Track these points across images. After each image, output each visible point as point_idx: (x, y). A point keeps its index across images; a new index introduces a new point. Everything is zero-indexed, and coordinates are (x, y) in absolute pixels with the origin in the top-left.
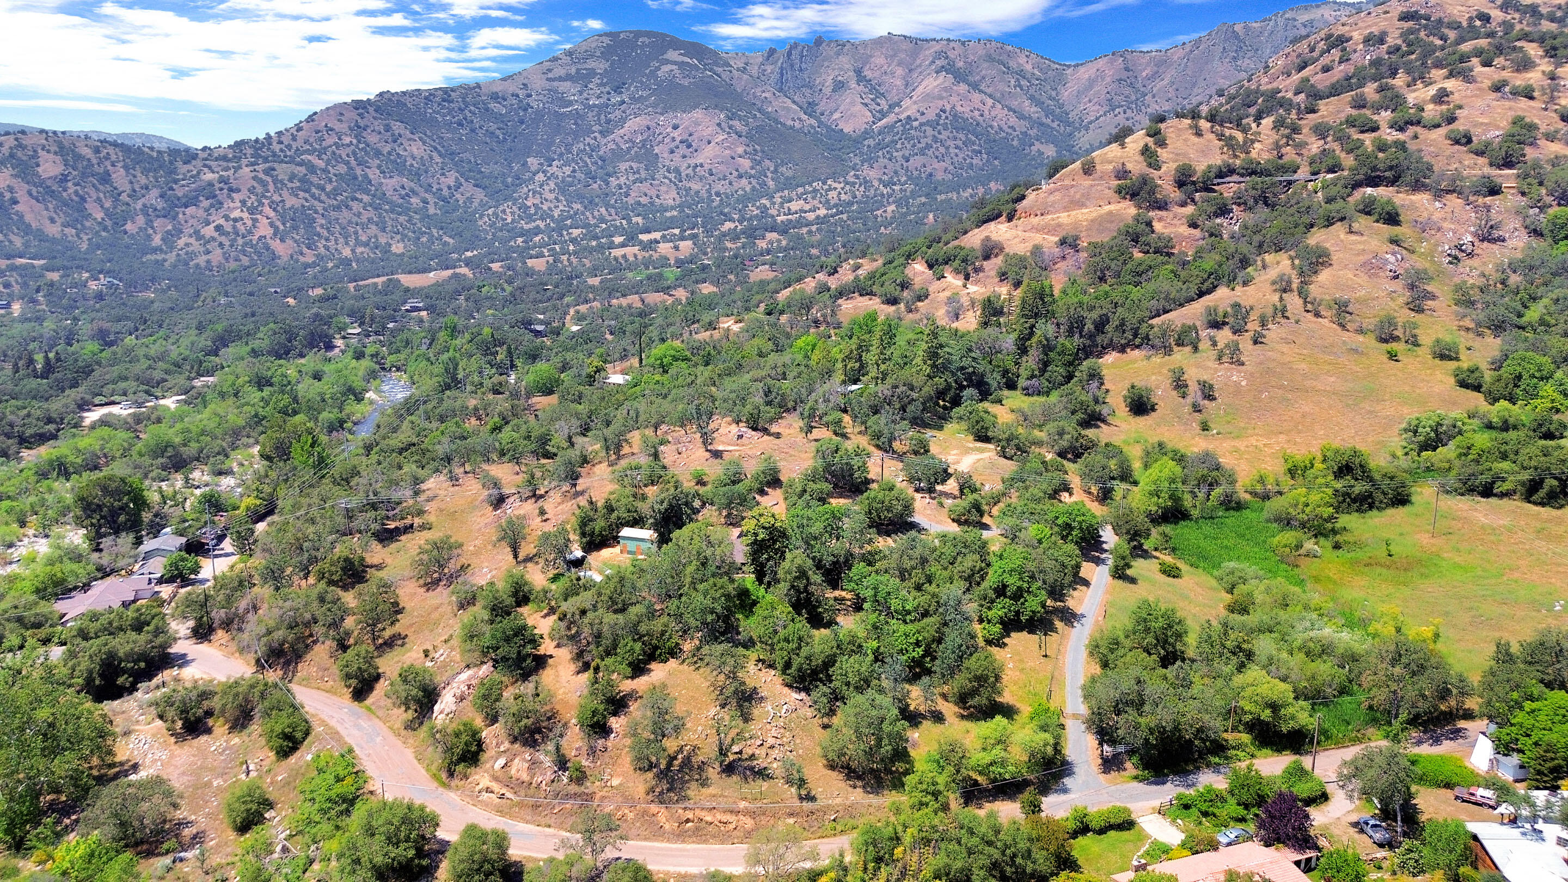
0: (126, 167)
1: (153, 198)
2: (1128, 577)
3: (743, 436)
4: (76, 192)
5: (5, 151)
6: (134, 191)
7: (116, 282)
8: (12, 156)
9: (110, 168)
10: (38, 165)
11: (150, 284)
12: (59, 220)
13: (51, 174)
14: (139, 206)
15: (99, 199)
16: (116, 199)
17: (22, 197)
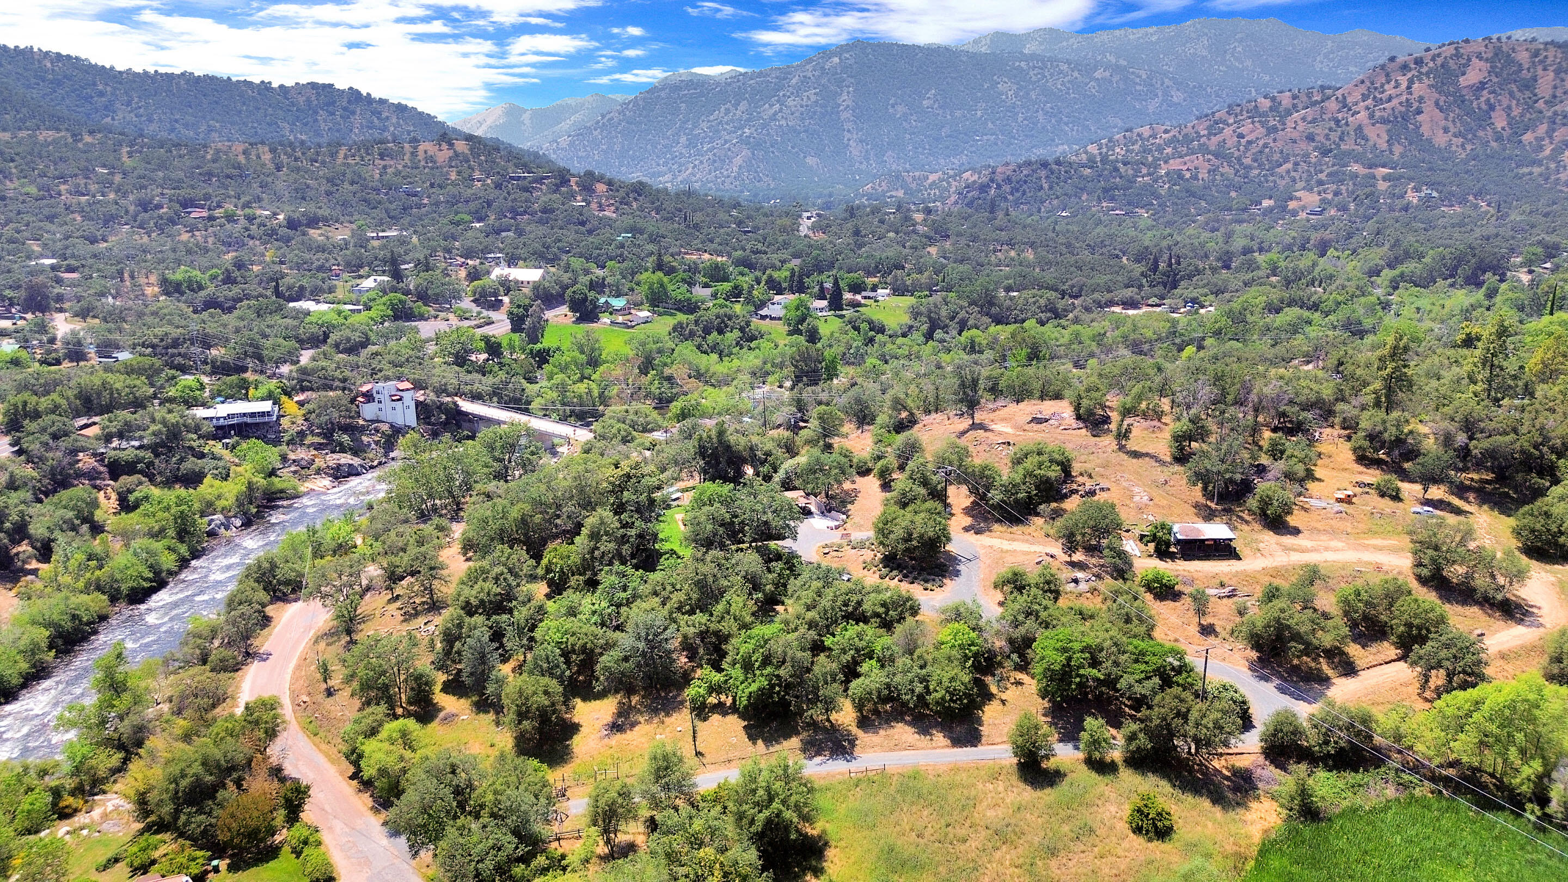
0: (1557, 72)
2: (1046, 772)
3: (1047, 420)
4: (1488, 100)
5: (1439, 61)
6: (1554, 97)
7: (1435, 194)
8: (1442, 66)
9: (1540, 72)
10: (1464, 74)
11: (1471, 198)
12: (1452, 130)
13: (1471, 83)
14: (1550, 114)
15: (1509, 107)
16: (1529, 107)
17: (1429, 107)
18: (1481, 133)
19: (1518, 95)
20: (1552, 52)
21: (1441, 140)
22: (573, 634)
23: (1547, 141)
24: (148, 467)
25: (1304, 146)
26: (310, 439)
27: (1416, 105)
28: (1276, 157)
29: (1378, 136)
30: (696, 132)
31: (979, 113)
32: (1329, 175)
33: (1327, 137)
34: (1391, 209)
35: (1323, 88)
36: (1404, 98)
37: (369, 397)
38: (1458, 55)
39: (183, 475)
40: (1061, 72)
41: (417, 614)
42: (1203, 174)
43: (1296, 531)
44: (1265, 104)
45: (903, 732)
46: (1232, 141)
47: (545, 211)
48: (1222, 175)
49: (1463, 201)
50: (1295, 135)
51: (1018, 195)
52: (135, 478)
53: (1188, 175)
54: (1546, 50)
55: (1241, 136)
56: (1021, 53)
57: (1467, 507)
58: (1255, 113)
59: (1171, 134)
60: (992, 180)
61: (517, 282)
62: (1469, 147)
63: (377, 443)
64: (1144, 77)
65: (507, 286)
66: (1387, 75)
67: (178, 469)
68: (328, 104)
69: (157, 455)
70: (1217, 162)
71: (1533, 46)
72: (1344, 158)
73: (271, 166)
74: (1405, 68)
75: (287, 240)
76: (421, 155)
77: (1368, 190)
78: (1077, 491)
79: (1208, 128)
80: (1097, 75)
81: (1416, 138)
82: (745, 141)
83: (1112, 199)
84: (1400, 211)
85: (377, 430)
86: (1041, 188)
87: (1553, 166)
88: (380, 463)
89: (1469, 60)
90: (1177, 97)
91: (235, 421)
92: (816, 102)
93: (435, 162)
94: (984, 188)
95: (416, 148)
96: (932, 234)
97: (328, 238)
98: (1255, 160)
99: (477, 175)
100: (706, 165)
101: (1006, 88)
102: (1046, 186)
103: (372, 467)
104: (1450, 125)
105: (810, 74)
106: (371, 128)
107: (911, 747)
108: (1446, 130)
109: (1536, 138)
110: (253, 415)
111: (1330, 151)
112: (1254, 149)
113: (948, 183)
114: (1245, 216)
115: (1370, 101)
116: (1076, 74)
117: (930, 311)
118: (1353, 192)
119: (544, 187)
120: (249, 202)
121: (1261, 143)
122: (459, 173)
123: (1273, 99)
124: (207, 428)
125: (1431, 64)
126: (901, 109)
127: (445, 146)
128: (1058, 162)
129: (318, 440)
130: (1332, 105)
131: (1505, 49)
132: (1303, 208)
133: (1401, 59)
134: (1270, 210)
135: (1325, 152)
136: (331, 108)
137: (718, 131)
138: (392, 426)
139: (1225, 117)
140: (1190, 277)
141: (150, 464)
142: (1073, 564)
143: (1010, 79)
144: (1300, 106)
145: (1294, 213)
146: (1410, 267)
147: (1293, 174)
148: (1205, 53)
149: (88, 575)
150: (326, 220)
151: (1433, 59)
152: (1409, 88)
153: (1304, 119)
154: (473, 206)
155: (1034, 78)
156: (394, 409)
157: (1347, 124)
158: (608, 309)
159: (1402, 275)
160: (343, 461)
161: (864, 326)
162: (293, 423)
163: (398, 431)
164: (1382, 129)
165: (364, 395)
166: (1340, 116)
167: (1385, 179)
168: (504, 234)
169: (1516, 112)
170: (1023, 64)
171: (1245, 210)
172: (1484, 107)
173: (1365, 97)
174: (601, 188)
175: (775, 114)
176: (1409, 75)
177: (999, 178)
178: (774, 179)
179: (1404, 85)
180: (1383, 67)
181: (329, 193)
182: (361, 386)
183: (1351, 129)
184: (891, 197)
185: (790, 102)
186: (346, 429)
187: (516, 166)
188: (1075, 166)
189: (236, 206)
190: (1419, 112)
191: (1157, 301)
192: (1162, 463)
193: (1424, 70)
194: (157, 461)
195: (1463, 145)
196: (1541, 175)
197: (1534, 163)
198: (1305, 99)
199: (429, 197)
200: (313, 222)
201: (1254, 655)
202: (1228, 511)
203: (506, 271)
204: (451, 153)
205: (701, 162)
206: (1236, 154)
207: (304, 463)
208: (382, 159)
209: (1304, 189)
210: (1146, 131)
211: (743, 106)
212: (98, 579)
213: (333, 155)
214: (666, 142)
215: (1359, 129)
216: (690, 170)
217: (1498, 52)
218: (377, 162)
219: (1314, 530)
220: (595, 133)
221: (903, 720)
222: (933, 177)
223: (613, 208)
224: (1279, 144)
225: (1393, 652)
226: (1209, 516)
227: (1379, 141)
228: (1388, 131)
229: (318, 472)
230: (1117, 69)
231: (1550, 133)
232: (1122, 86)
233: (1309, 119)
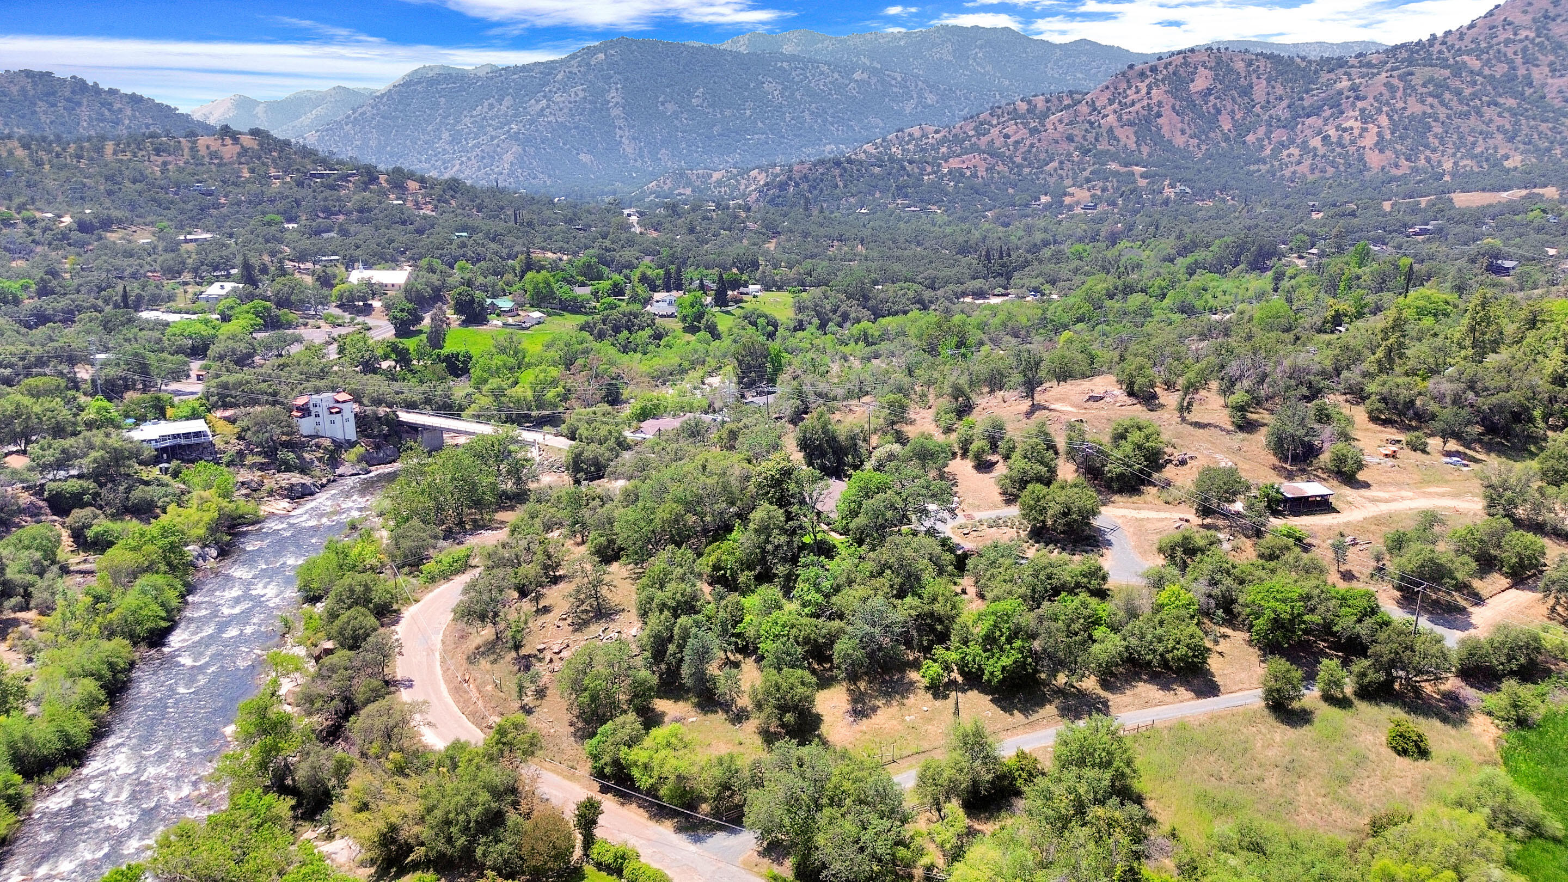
0: (1269, 80)
1: (1281, 111)
2: (1293, 712)
3: (1102, 398)
4: (1215, 105)
5: (1171, 69)
6: (1268, 102)
7: (1188, 190)
8: (1174, 74)
9: (1254, 80)
10: (1193, 81)
11: (1217, 193)
12: (1188, 132)
13: (1200, 89)
14: (1266, 117)
15: (1233, 111)
16: (1249, 110)
17: (1166, 110)
18: (1212, 135)
19: (1239, 100)
20: (1262, 63)
21: (1179, 141)
22: (793, 626)
23: (1266, 142)
24: (94, 499)
25: (1065, 146)
26: (250, 460)
27: (1156, 109)
28: (1043, 156)
29: (1127, 137)
30: (459, 127)
31: (748, 112)
32: (1091, 173)
33: (1084, 137)
34: (1154, 204)
35: (1071, 93)
36: (1145, 102)
37: (305, 411)
38: (1186, 64)
39: (134, 505)
40: (822, 73)
41: (586, 623)
42: (982, 172)
43: (1367, 485)
44: (1023, 107)
45: (1146, 690)
46: (999, 142)
47: (361, 211)
48: (998, 173)
49: (1212, 196)
50: (1057, 136)
51: (816, 192)
52: (88, 511)
53: (968, 174)
54: (1257, 60)
55: (1007, 136)
56: (781, 53)
57: (1478, 456)
58: (1015, 115)
59: (942, 134)
60: (790, 178)
61: (381, 285)
62: (1204, 147)
63: (320, 460)
64: (899, 79)
65: (375, 290)
66: (1128, 81)
67: (127, 498)
68: (48, 95)
69: (101, 485)
70: (993, 161)
71: (1248, 56)
72: (1101, 157)
73: (27, 164)
74: (1142, 75)
75: (82, 244)
76: (203, 151)
77: (1131, 186)
78: (1171, 461)
79: (975, 129)
80: (856, 76)
81: (1158, 139)
82: (515, 137)
83: (906, 196)
84: (1161, 205)
85: (318, 446)
86: (837, 186)
87: (1276, 163)
88: (329, 481)
89: (1196, 68)
90: (931, 99)
91: (168, 443)
92: (585, 98)
93: (221, 158)
94: (783, 186)
95: (195, 142)
96: (764, 230)
97: (130, 242)
98: (1025, 160)
99: (273, 172)
100: (474, 161)
101: (772, 87)
102: (841, 184)
103: (323, 486)
104: (1186, 127)
105: (575, 70)
106: (102, 121)
107: (1161, 703)
108: (1183, 132)
109: (1257, 139)
110: (187, 435)
111: (1090, 151)
112: (1022, 149)
113: (737, 181)
114: (1029, 211)
115: (1116, 105)
116: (836, 75)
117: (816, 305)
118: (1118, 189)
119: (351, 185)
120: (24, 204)
121: (1028, 143)
122: (252, 171)
123: (1029, 102)
124: (148, 452)
125: (1165, 72)
126: (671, 107)
127: (228, 141)
128: (850, 161)
129: (259, 459)
130: (1084, 109)
131: (1224, 59)
132: (1078, 203)
133: (1139, 67)
134: (1048, 206)
135: (1086, 152)
136: (51, 99)
137: (483, 127)
138: (334, 441)
139: (989, 118)
140: (1022, 267)
141: (96, 495)
142: (1208, 527)
143: (774, 79)
144: (1053, 109)
145: (1070, 208)
146: (1200, 255)
147: (1060, 172)
148: (950, 58)
149: (99, 619)
150: (120, 222)
151: (1166, 67)
152: (1148, 93)
153: (1061, 121)
154: (280, 206)
155: (797, 79)
156: (333, 422)
157: (1099, 126)
158: (495, 310)
159: (1196, 262)
160: (294, 481)
161: (762, 321)
162: (227, 443)
163: (340, 446)
164: (1130, 131)
165: (299, 409)
166: (1092, 118)
167: (1143, 176)
168: (325, 235)
169: (1238, 116)
170: (785, 64)
171: (1027, 205)
172: (1212, 111)
173: (1111, 102)
174: (413, 185)
175: (542, 110)
176: (1147, 81)
177: (797, 176)
178: (550, 177)
179: (1144, 91)
180: (1124, 74)
181: (110, 193)
182: (295, 398)
183: (1104, 131)
184: (680, 194)
185: (557, 98)
186: (290, 446)
187: (314, 162)
188: (865, 165)
189: (8, 209)
190: (1159, 115)
191: (1003, 291)
192: (1228, 432)
193: (1160, 77)
194: (103, 491)
195: (1198, 146)
196: (1268, 172)
197: (1258, 161)
198: (1056, 102)
199: (226, 196)
200: (107, 224)
201: (1398, 594)
202: (1303, 471)
203: (367, 274)
204: (237, 148)
205: (469, 159)
206: (1007, 153)
207: (254, 485)
208: (158, 155)
209: (1074, 185)
210: (916, 131)
211: (508, 101)
212: (111, 623)
213: (100, 150)
214: (427, 137)
215: (1110, 130)
216: (457, 167)
217: (1219, 62)
218: (152, 158)
219: (1382, 484)
220: (347, 128)
221: (1141, 680)
222: (716, 176)
223: (430, 206)
224: (1044, 144)
225: (1505, 582)
226: (1290, 476)
227: (1129, 142)
228: (1136, 133)
229: (271, 493)
230: (874, 71)
231: (1268, 134)
232: (880, 88)
233: (1066, 121)
